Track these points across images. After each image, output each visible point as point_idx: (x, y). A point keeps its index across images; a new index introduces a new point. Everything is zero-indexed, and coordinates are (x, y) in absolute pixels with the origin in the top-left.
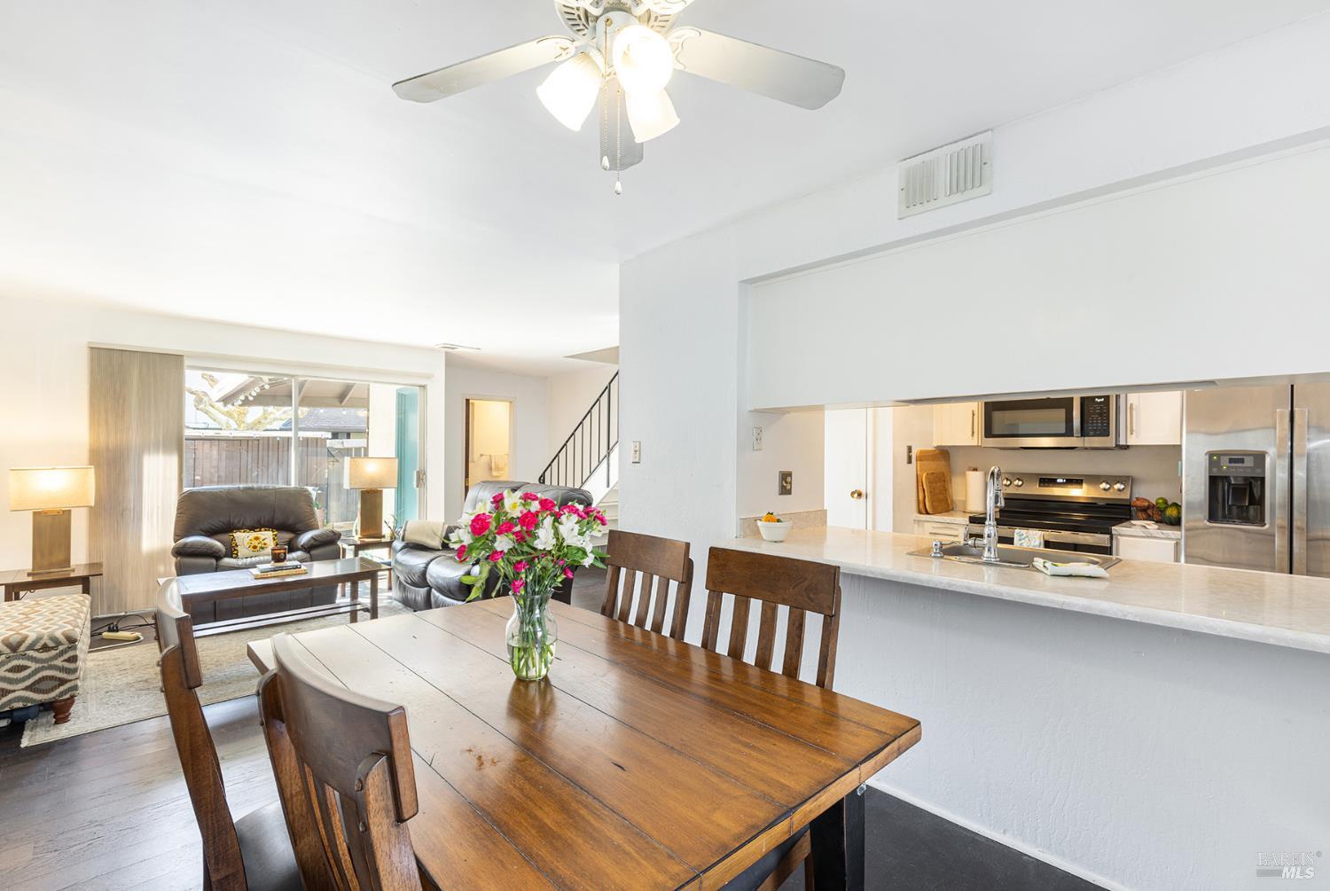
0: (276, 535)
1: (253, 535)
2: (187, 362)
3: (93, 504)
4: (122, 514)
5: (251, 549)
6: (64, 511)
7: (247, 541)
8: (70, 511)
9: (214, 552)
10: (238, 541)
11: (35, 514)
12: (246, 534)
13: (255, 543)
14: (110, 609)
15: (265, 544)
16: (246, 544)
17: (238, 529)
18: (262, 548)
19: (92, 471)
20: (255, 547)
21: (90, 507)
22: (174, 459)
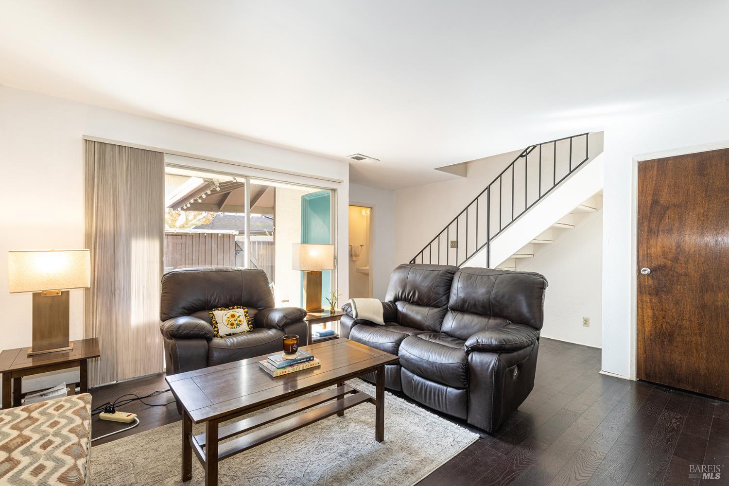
0: (247, 312)
1: (229, 313)
2: (167, 159)
3: (89, 286)
4: (114, 293)
5: (229, 326)
6: (62, 292)
7: (225, 318)
8: (68, 292)
9: (206, 334)
10: (218, 319)
11: (36, 295)
12: (223, 312)
13: (232, 320)
14: (103, 379)
15: (240, 321)
16: (224, 321)
17: (216, 307)
18: (238, 325)
19: (88, 254)
20: (232, 324)
21: (87, 289)
22: (156, 244)
